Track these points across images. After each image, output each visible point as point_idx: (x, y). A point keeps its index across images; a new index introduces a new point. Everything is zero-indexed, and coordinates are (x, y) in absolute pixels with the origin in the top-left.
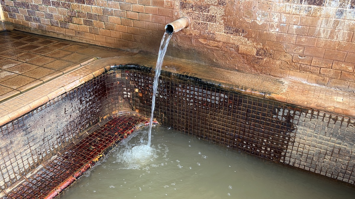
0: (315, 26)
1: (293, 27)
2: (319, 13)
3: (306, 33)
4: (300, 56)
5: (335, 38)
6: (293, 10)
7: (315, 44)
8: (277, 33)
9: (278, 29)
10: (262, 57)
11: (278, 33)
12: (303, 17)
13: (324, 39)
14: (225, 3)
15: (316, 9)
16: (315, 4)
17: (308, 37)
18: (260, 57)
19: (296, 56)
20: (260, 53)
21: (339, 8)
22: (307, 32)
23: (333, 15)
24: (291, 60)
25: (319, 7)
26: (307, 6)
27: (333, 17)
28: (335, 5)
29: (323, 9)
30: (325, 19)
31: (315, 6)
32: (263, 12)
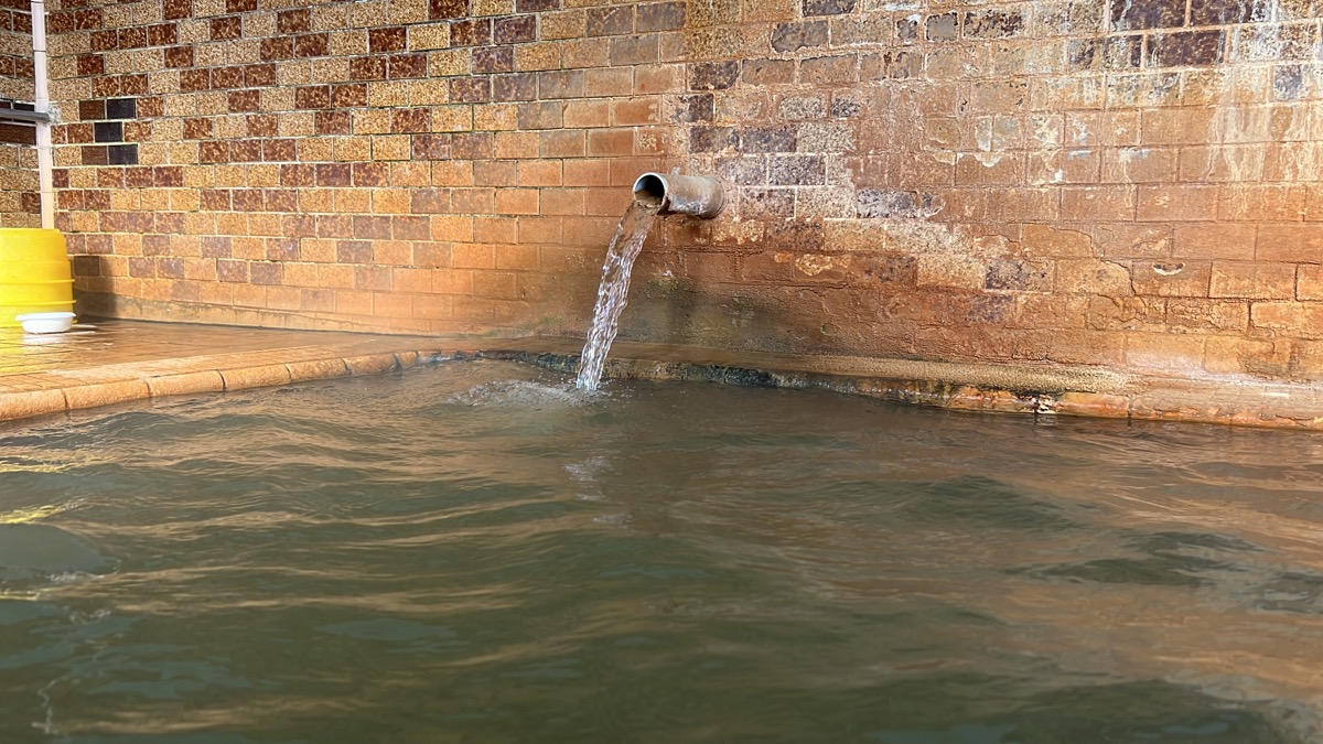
0: (1202, 142)
1: (1118, 155)
2: (1208, 93)
3: (1172, 173)
4: (1159, 267)
5: (1289, 177)
6: (1111, 96)
7: (1214, 210)
8: (1057, 188)
9: (1061, 171)
10: (1010, 291)
11: (1063, 188)
12: (1149, 114)
13: (1246, 186)
14: (853, 108)
15: (1193, 77)
16: (1189, 60)
17: (1183, 187)
18: (1004, 292)
19: (1141, 268)
20: (1002, 275)
21: (1282, 63)
22: (1175, 170)
23: (1265, 89)
24: (1128, 291)
25: (1205, 70)
26: (1160, 71)
27: (1267, 99)
28: (1265, 54)
29: (1222, 75)
30: (1233, 108)
31: (1191, 69)
32: (997, 116)
